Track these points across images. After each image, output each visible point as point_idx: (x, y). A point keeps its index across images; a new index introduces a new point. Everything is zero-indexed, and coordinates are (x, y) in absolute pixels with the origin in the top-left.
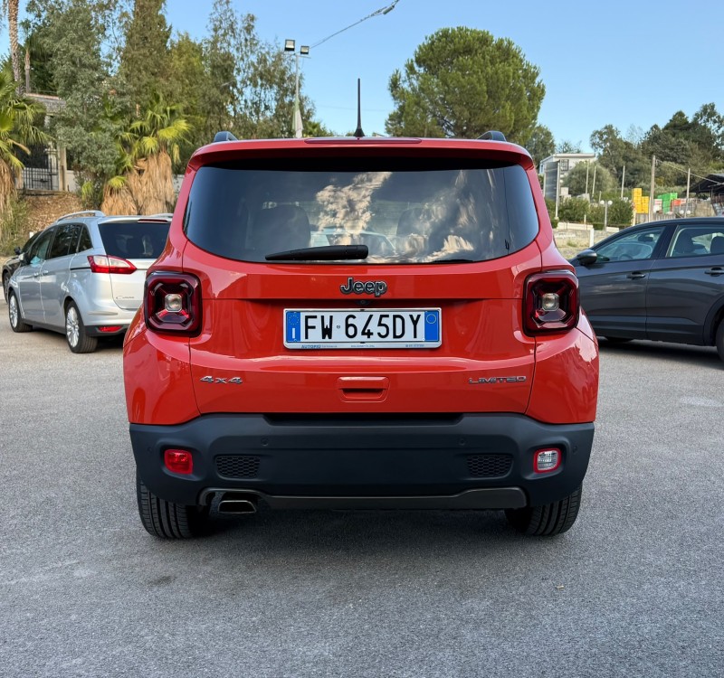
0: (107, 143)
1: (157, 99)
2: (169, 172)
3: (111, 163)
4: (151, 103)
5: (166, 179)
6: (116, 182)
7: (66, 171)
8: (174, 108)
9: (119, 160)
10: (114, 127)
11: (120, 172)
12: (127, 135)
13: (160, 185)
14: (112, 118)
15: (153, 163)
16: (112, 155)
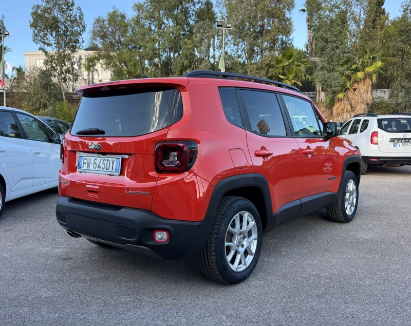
0: (337, 77)
1: (366, 52)
2: (370, 89)
3: (338, 87)
4: (363, 55)
5: (368, 92)
6: (340, 96)
7: (321, 92)
8: (374, 56)
9: (343, 85)
10: (342, 69)
11: (344, 90)
12: (348, 72)
13: (364, 96)
14: (341, 65)
15: (361, 85)
16: (339, 83)
